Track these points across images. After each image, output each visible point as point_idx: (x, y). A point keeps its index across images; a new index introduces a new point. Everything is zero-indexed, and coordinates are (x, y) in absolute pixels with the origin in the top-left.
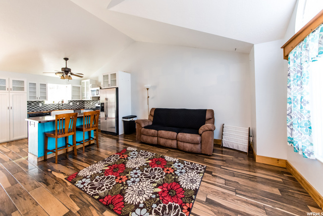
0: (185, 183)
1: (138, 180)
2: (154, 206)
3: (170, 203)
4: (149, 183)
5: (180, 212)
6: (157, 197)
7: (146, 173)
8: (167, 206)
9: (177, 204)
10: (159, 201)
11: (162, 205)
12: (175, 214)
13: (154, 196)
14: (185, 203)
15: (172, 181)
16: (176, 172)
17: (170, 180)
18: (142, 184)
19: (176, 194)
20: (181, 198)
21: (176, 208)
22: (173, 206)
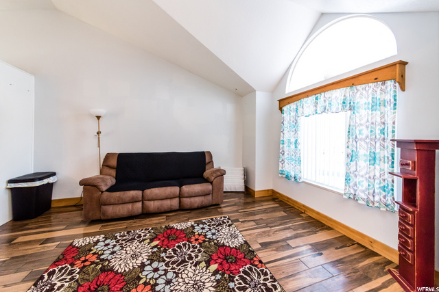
0: (230, 243)
1: (170, 275)
2: (231, 285)
3: (241, 270)
4: (193, 268)
5: (258, 270)
6: (223, 275)
7: (173, 259)
8: (242, 274)
9: (248, 266)
10: (230, 276)
11: (237, 277)
12: (256, 275)
13: (219, 277)
14: (252, 259)
15: (216, 248)
16: (208, 237)
17: (213, 248)
18: (184, 276)
19: (235, 258)
20: (245, 258)
21: (250, 269)
22: (247, 270)
